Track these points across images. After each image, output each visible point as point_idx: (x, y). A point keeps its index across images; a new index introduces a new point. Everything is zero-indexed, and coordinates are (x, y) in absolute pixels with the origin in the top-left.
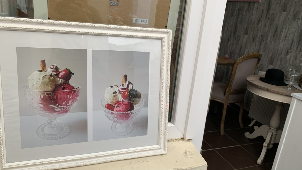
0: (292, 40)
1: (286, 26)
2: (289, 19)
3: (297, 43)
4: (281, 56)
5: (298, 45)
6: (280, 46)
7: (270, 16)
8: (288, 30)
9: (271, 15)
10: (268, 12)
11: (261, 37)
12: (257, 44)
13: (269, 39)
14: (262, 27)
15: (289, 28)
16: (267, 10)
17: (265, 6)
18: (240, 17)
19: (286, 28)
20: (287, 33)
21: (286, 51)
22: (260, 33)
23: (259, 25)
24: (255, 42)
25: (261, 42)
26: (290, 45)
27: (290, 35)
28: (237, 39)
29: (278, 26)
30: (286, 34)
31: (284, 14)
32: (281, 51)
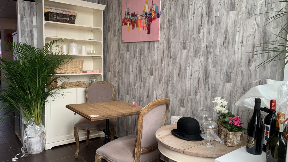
0: (198, 78)
1: (189, 64)
2: (191, 56)
3: (203, 81)
4: (191, 97)
5: (205, 84)
6: (187, 85)
7: (172, 55)
8: (192, 68)
9: (172, 53)
10: (169, 51)
11: (166, 77)
12: (164, 85)
13: (175, 79)
14: (166, 67)
15: (192, 66)
16: (167, 49)
17: (165, 45)
18: (142, 57)
19: (190, 66)
20: (191, 71)
21: (195, 91)
22: (165, 73)
23: (163, 65)
24: (161, 83)
25: (167, 83)
26: (197, 84)
27: (194, 73)
28: (143, 81)
29: (182, 65)
30: (191, 73)
31: (185, 51)
32: (189, 90)
